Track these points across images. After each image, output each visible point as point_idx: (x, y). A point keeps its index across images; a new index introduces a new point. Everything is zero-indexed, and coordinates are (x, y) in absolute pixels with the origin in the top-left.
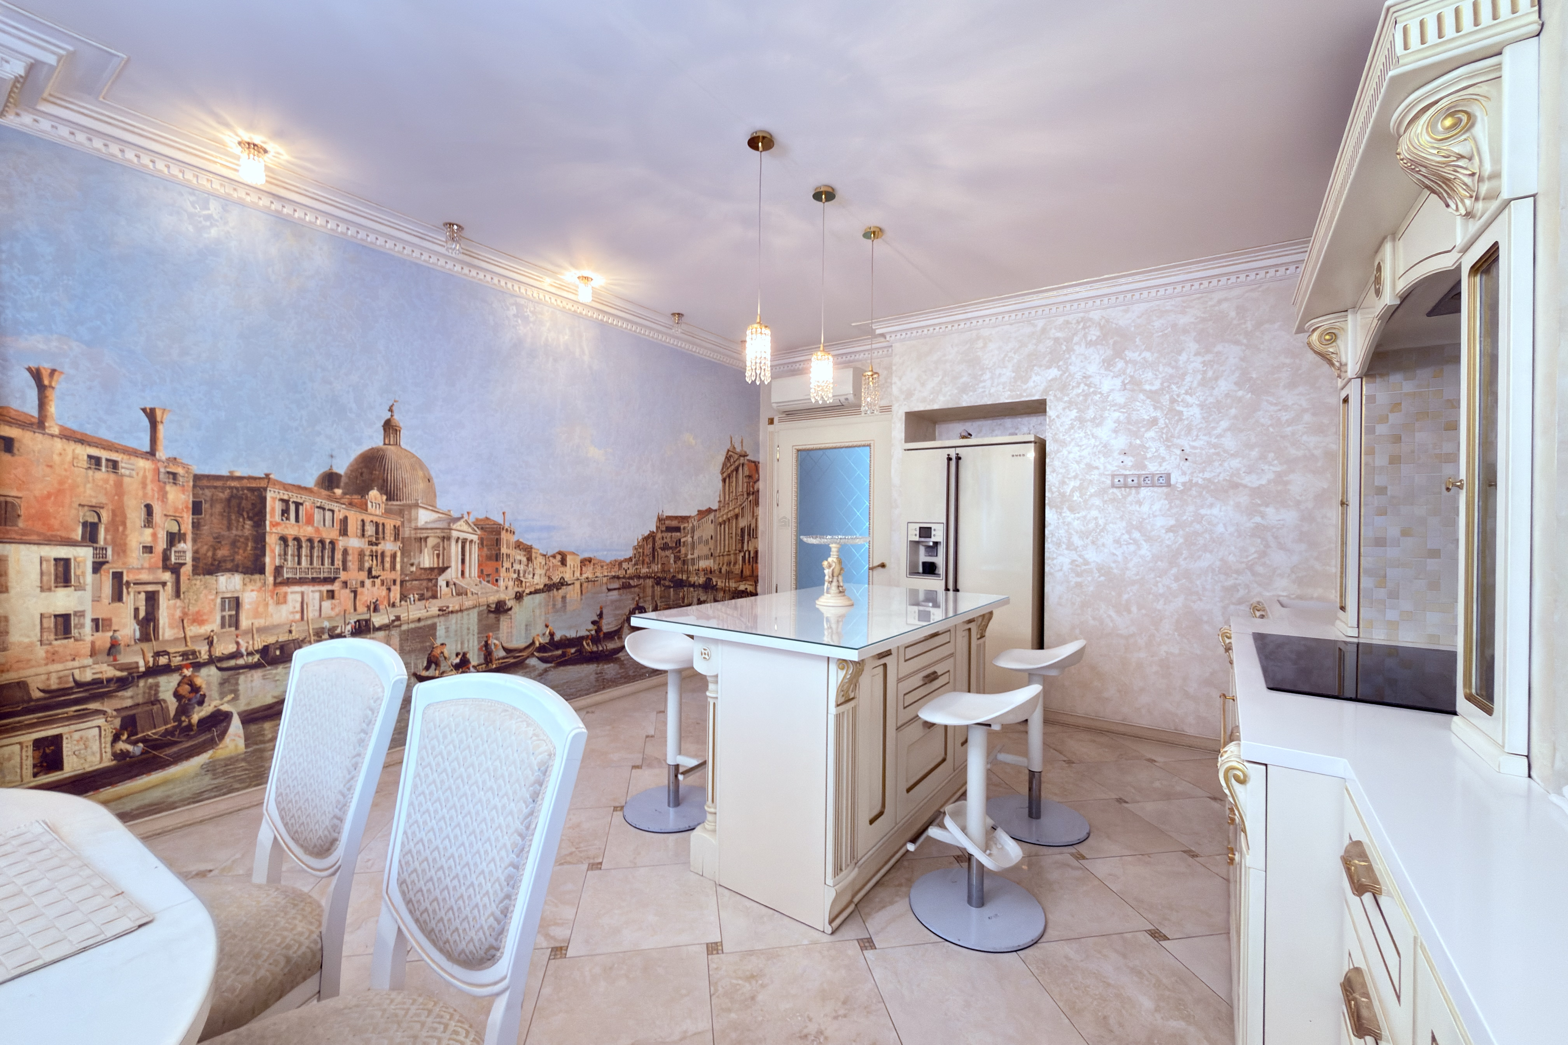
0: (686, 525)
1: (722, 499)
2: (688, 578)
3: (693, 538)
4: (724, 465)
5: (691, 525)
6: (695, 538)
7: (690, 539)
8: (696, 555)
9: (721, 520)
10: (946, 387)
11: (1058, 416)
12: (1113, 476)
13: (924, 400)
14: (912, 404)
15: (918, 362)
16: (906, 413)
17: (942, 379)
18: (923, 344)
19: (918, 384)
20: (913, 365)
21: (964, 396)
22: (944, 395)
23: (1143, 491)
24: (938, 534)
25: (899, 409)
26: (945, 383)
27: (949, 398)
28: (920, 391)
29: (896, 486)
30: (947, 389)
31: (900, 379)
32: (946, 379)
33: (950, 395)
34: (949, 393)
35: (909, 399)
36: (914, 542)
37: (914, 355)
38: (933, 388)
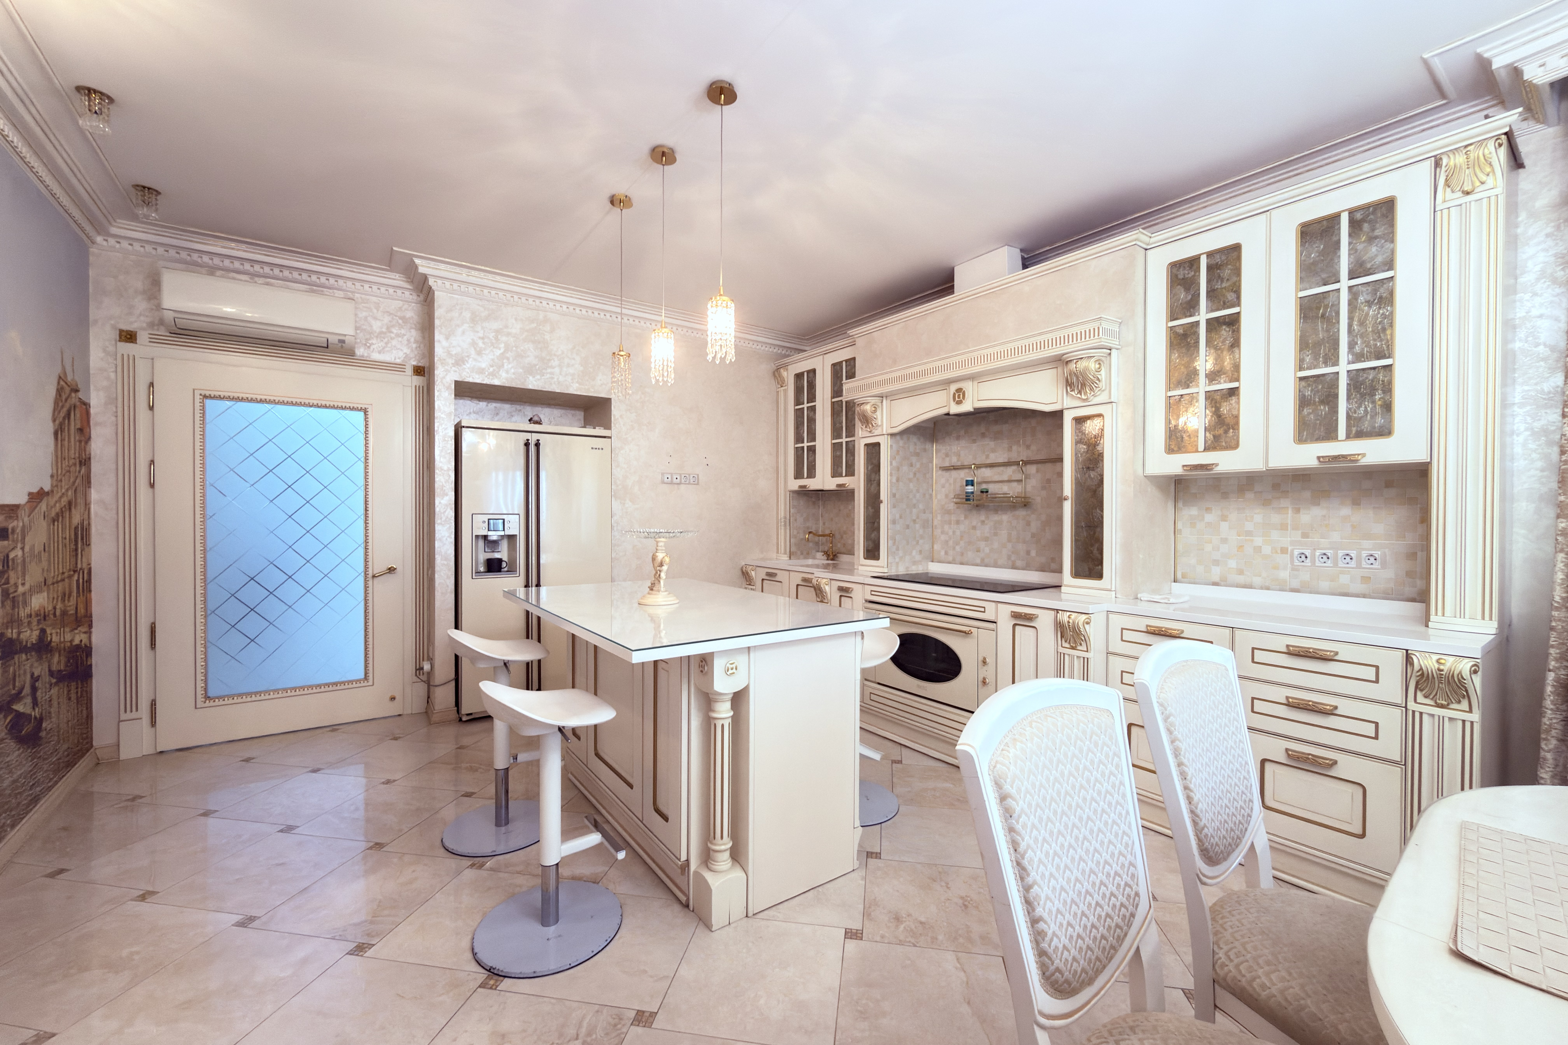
0: (15, 523)
1: (55, 471)
2: (19, 633)
3: (23, 549)
4: (56, 403)
5: (21, 524)
6: (27, 549)
7: (20, 553)
8: (27, 586)
9: (53, 514)
10: (509, 363)
11: (621, 416)
12: (663, 474)
13: (481, 371)
14: (465, 373)
15: (472, 325)
16: (456, 382)
17: (502, 354)
18: (479, 305)
19: (473, 351)
20: (466, 326)
21: (531, 378)
22: (507, 372)
23: (682, 487)
24: (515, 526)
25: (446, 374)
26: (508, 359)
27: (513, 376)
28: (475, 360)
29: (442, 469)
30: (510, 366)
31: (447, 338)
32: (509, 355)
33: (514, 374)
34: (513, 371)
35: (460, 366)
36: (477, 536)
37: (467, 315)
38: (493, 360)
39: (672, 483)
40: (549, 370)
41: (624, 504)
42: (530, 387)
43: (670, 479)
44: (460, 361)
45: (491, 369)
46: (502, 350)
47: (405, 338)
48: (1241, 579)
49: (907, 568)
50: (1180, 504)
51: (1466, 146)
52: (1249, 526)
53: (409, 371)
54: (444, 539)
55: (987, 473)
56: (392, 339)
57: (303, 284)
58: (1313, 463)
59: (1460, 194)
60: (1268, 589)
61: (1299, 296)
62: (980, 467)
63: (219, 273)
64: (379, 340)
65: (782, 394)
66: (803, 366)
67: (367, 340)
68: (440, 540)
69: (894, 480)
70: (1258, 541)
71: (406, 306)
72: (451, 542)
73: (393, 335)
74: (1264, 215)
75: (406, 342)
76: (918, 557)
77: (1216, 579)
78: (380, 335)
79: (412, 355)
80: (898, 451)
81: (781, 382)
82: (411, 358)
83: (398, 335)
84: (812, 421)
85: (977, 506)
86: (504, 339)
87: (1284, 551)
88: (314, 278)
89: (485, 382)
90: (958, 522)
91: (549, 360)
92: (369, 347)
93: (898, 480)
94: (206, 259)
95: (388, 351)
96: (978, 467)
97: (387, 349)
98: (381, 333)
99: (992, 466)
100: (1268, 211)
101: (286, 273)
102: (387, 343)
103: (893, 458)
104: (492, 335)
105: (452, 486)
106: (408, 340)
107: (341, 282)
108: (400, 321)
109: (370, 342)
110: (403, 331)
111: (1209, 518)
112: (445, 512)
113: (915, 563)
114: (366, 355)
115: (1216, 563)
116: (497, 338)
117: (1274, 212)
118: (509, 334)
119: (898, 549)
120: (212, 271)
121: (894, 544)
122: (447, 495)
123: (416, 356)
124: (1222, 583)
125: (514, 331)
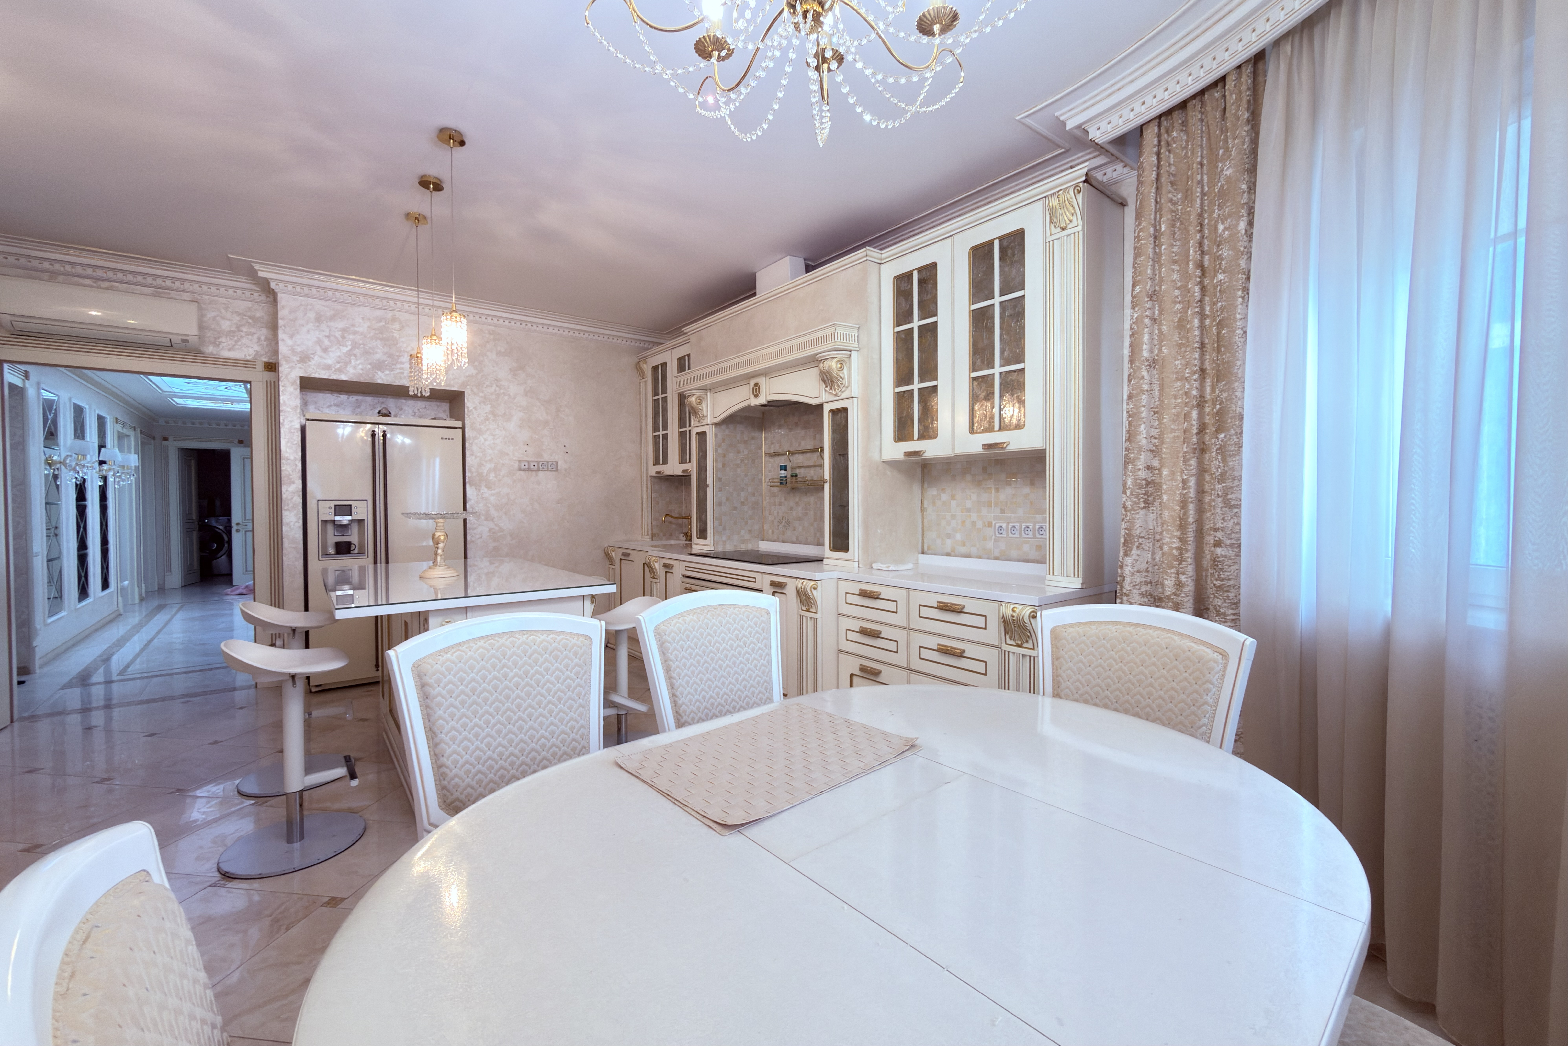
10: (357, 360)
11: (475, 408)
12: (520, 461)
13: (328, 367)
14: (311, 369)
15: (317, 324)
16: (302, 378)
17: (351, 350)
18: (323, 306)
19: (318, 348)
20: (310, 326)
21: (379, 373)
22: (355, 368)
23: (541, 474)
24: (361, 511)
25: (291, 371)
26: (355, 355)
27: (361, 372)
28: (321, 357)
29: (288, 459)
30: (358, 362)
31: (292, 337)
32: (357, 351)
33: (362, 369)
34: (360, 366)
35: (306, 363)
36: (325, 522)
37: (312, 315)
38: (339, 357)
39: (529, 470)
40: (398, 366)
41: (479, 490)
42: (380, 381)
43: (527, 466)
44: (305, 358)
45: (338, 366)
46: (349, 347)
47: (256, 336)
48: (963, 550)
49: (735, 546)
50: (926, 485)
51: (1058, 192)
52: (969, 504)
53: (260, 367)
54: (292, 523)
55: (799, 459)
56: (242, 337)
57: (146, 286)
58: (978, 449)
59: (1059, 230)
60: (980, 558)
61: (972, 309)
62: (795, 454)
63: (61, 278)
64: (228, 338)
65: (643, 385)
66: (657, 360)
67: (216, 339)
68: (288, 524)
69: (720, 465)
70: (974, 516)
71: (256, 306)
72: (300, 527)
73: (243, 334)
74: (949, 240)
75: (256, 340)
76: (747, 537)
77: (948, 550)
78: (230, 334)
79: (262, 352)
80: (724, 440)
81: (642, 374)
82: (261, 356)
83: (248, 334)
84: (665, 410)
85: (793, 489)
86: (351, 337)
87: (990, 525)
88: (159, 281)
89: (331, 378)
90: (780, 504)
91: (399, 356)
92: (218, 345)
93: (724, 465)
94: (46, 265)
95: (238, 349)
96: (793, 453)
97: (237, 347)
98: (230, 332)
99: (804, 452)
100: (952, 235)
101: (130, 277)
102: (236, 342)
103: (718, 446)
104: (338, 334)
105: (299, 474)
106: (259, 339)
107: (187, 285)
108: (250, 321)
109: (220, 340)
110: (253, 330)
111: (944, 497)
112: (292, 498)
113: (743, 541)
114: (215, 352)
115: (949, 536)
116: (343, 337)
117: (955, 236)
118: (355, 333)
119: (724, 529)
120: (53, 276)
121: (720, 524)
122: (294, 483)
123: (266, 353)
124: (953, 553)
125: (360, 329)
